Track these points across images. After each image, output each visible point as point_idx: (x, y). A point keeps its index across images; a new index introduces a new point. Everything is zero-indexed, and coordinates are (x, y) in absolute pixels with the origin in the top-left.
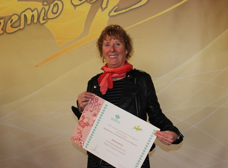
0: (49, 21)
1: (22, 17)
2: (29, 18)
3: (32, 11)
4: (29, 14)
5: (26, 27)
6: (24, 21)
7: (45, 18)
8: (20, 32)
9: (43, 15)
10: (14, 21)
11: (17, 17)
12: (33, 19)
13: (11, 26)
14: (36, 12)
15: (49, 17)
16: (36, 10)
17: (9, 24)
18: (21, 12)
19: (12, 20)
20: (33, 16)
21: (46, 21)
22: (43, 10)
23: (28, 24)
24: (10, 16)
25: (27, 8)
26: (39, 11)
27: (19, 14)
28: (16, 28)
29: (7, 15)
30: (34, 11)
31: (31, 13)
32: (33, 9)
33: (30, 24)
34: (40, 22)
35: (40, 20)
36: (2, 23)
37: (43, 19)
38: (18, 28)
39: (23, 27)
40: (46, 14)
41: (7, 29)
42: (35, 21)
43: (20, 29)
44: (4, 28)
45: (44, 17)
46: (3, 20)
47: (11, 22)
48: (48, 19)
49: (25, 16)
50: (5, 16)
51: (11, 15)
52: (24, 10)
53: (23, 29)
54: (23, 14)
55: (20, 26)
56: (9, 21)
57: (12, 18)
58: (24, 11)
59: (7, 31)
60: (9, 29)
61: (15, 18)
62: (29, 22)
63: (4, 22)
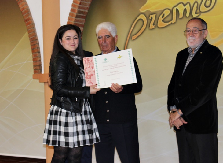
0: (202, 14)
1: (174, 11)
2: (181, 12)
3: (185, 5)
4: (181, 8)
5: (178, 21)
6: (175, 16)
7: (198, 11)
8: (172, 26)
9: (196, 9)
10: (165, 16)
11: (169, 12)
12: (185, 13)
13: (163, 21)
14: (188, 6)
15: (201, 10)
16: (188, 4)
17: (161, 18)
18: (173, 6)
19: (164, 15)
20: (185, 10)
21: (199, 14)
22: (196, 4)
23: (180, 18)
24: (161, 10)
25: (179, 2)
26: (192, 5)
27: (171, 9)
28: (168, 22)
29: (158, 10)
30: (187, 5)
31: (184, 8)
32: (185, 3)
33: (182, 18)
34: (192, 15)
35: (193, 14)
36: (153, 18)
37: (196, 13)
38: (170, 23)
39: (175, 21)
40: (198, 7)
41: (158, 23)
42: (188, 15)
43: (172, 23)
44: (156, 23)
45: (196, 11)
46: (154, 15)
47: (163, 17)
48: (201, 12)
49: (177, 10)
50: (156, 11)
51: (163, 9)
52: (176, 4)
53: (175, 23)
54: (175, 8)
55: (172, 20)
56: (161, 16)
57: (164, 13)
58: (176, 6)
59: (158, 25)
60: (160, 23)
61: (167, 13)
62: (181, 16)
63: (156, 17)
